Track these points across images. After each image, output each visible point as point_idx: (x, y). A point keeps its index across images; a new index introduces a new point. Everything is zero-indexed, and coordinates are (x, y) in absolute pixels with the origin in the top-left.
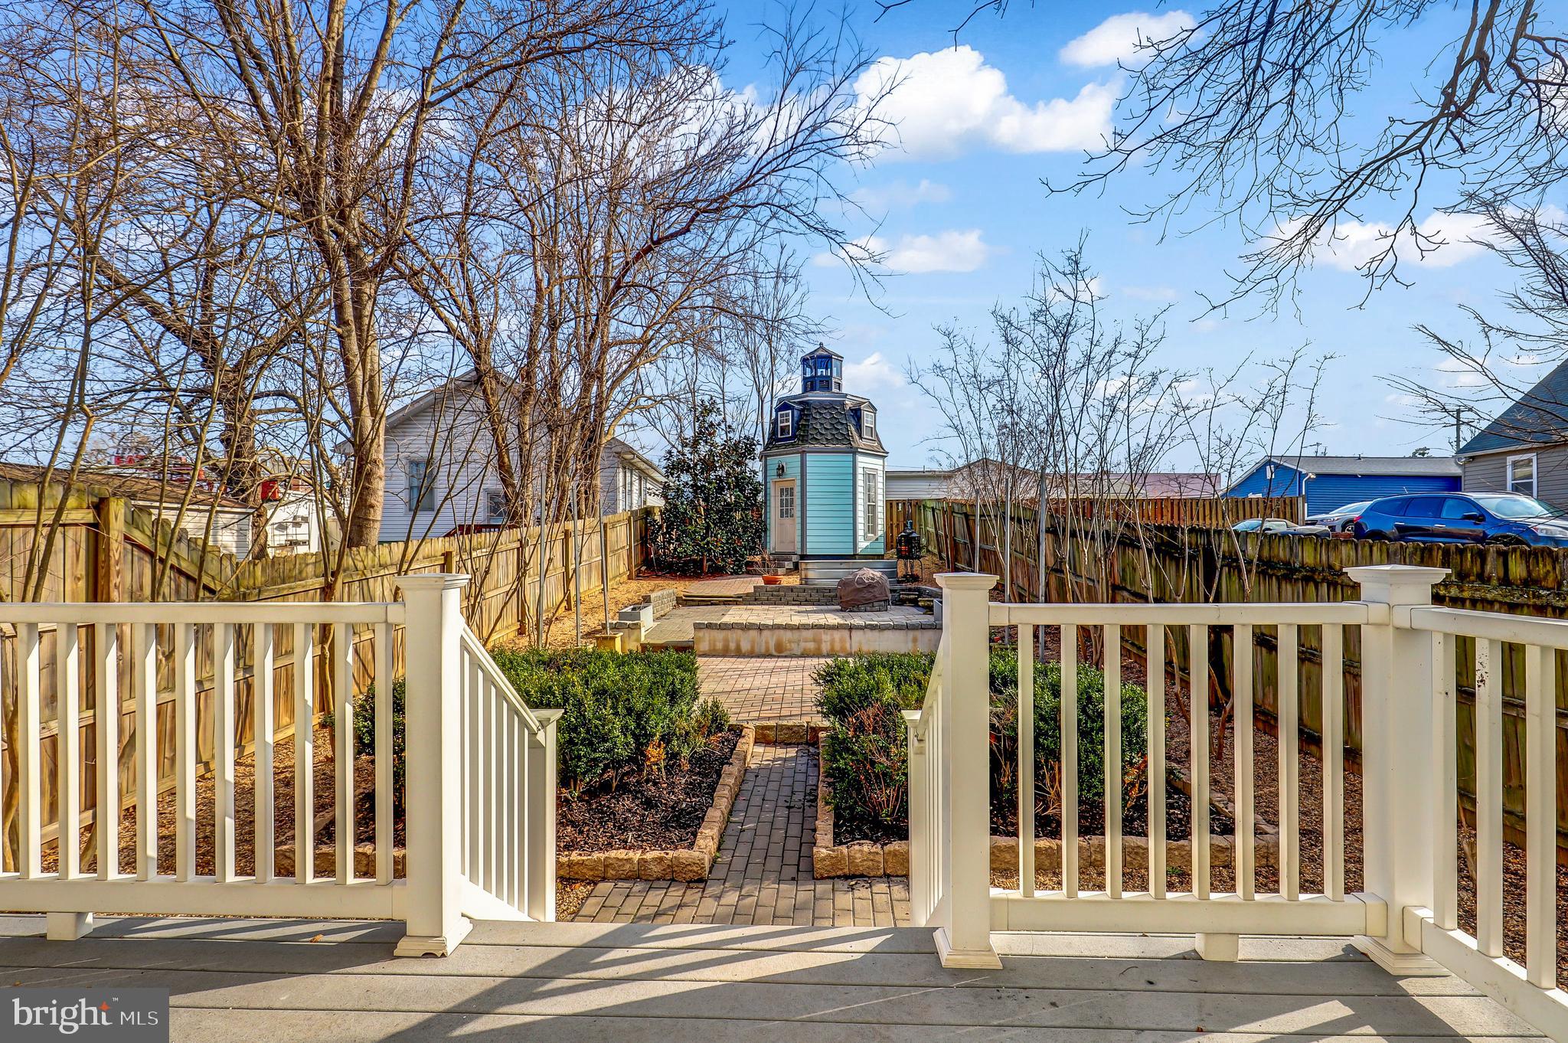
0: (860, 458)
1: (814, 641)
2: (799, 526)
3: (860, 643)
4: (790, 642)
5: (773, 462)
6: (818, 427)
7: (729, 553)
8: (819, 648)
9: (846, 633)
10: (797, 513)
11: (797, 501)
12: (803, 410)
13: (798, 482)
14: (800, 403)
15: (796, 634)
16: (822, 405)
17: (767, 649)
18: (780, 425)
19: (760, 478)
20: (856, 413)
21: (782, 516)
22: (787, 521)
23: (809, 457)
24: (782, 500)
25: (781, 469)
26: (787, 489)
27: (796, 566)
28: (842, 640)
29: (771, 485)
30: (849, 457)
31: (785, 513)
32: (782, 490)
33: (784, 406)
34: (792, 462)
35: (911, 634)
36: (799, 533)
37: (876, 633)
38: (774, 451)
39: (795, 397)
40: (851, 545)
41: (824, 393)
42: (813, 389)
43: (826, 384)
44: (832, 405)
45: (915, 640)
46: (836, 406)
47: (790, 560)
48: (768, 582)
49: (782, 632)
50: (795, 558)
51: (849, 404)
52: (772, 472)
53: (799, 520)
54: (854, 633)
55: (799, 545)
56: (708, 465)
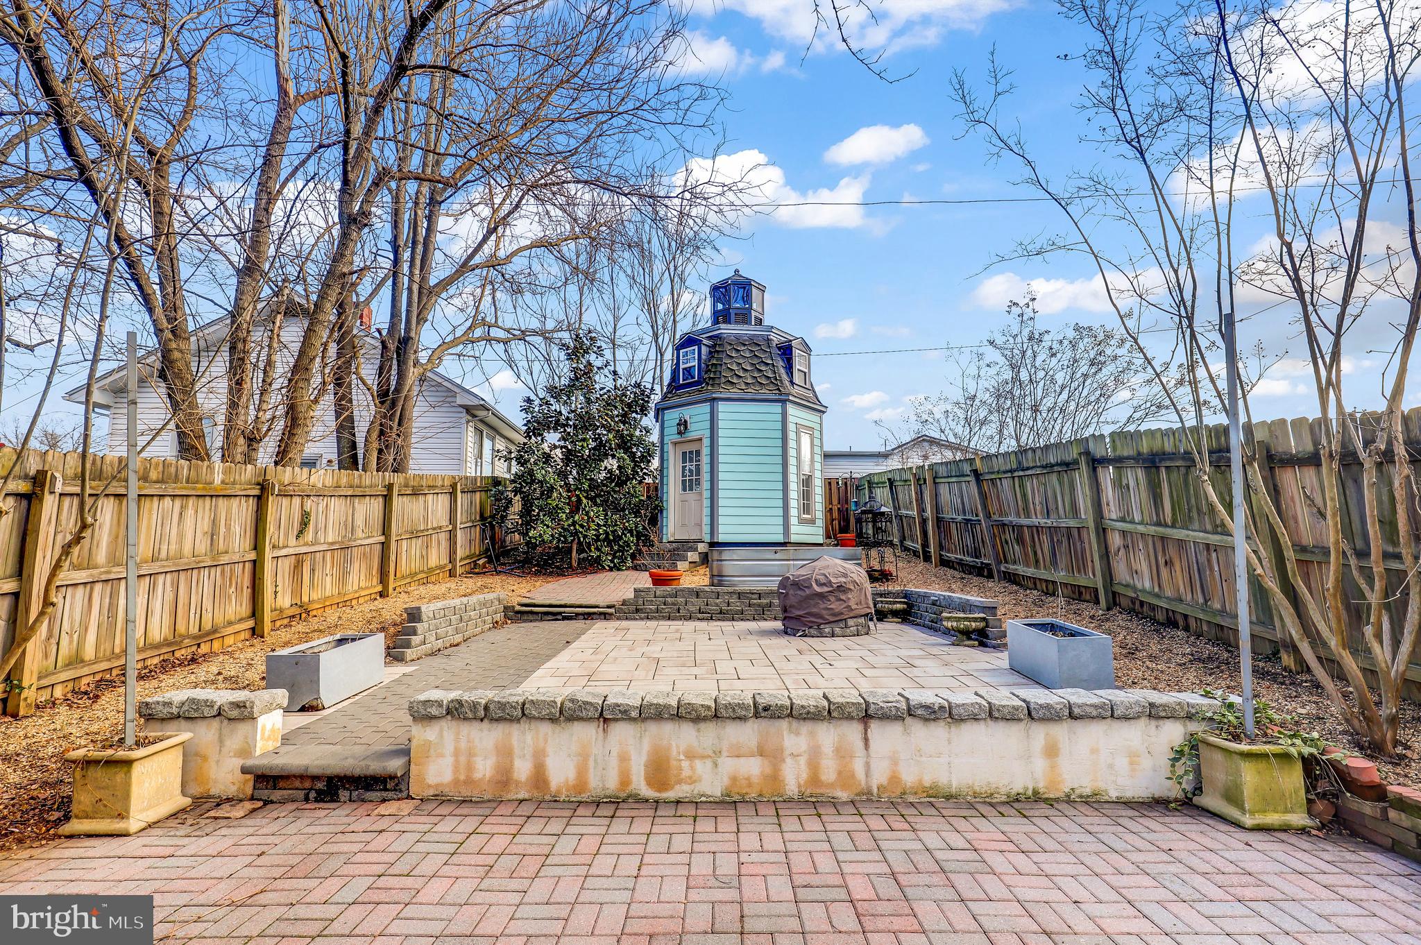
0: (791, 410)
1: (761, 752)
2: (707, 503)
3: (895, 761)
4: (691, 756)
5: (672, 417)
6: (734, 367)
7: (607, 538)
8: (774, 778)
9: (853, 731)
10: (706, 485)
11: (705, 468)
12: (714, 346)
13: (706, 442)
14: (709, 338)
15: (708, 735)
16: (740, 341)
17: (625, 781)
18: (682, 366)
19: (654, 437)
20: (786, 351)
21: (684, 489)
22: (691, 496)
23: (722, 407)
24: (684, 468)
25: (683, 425)
26: (691, 452)
27: (705, 559)
28: (842, 753)
29: (669, 448)
30: (777, 408)
31: (690, 484)
32: (684, 454)
33: (689, 341)
34: (697, 415)
35: (1039, 734)
36: (707, 511)
37: (939, 731)
38: (676, 400)
39: (704, 331)
40: (781, 530)
41: (739, 327)
42: (727, 321)
43: (744, 317)
44: (753, 341)
45: (1051, 751)
46: (759, 344)
47: (696, 550)
48: (658, 581)
49: (668, 728)
50: (702, 547)
51: (776, 340)
52: (671, 431)
53: (707, 494)
54: (874, 726)
55: (706, 529)
56: (585, 422)
